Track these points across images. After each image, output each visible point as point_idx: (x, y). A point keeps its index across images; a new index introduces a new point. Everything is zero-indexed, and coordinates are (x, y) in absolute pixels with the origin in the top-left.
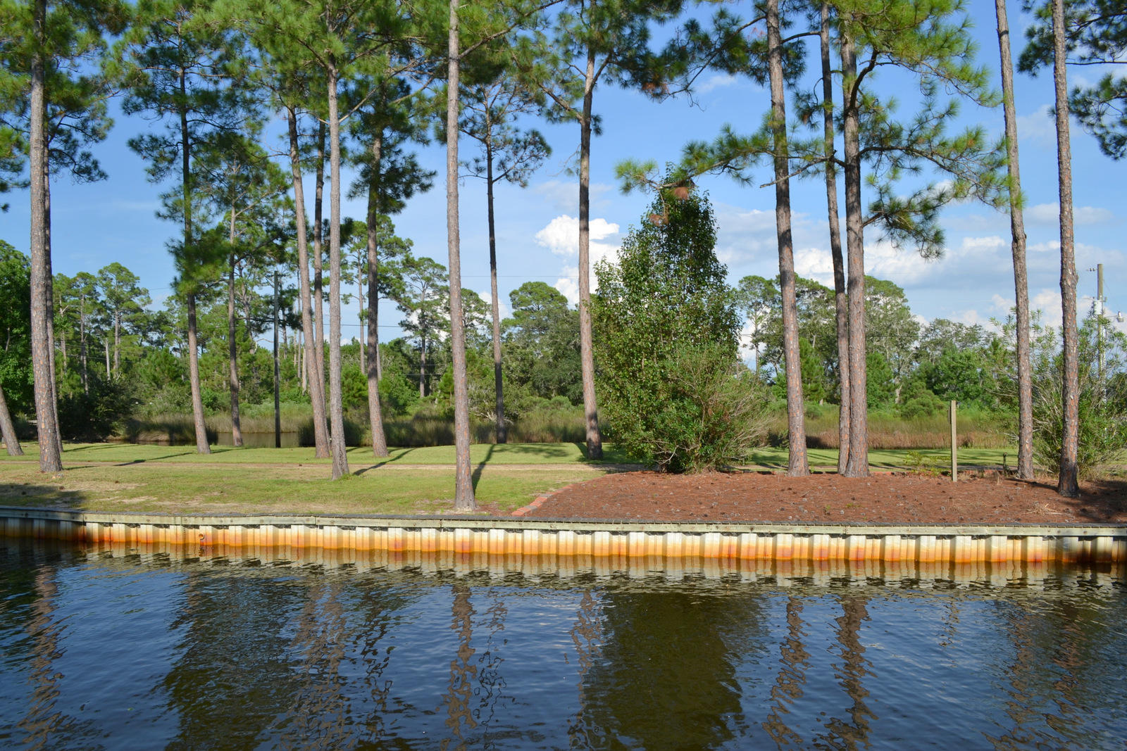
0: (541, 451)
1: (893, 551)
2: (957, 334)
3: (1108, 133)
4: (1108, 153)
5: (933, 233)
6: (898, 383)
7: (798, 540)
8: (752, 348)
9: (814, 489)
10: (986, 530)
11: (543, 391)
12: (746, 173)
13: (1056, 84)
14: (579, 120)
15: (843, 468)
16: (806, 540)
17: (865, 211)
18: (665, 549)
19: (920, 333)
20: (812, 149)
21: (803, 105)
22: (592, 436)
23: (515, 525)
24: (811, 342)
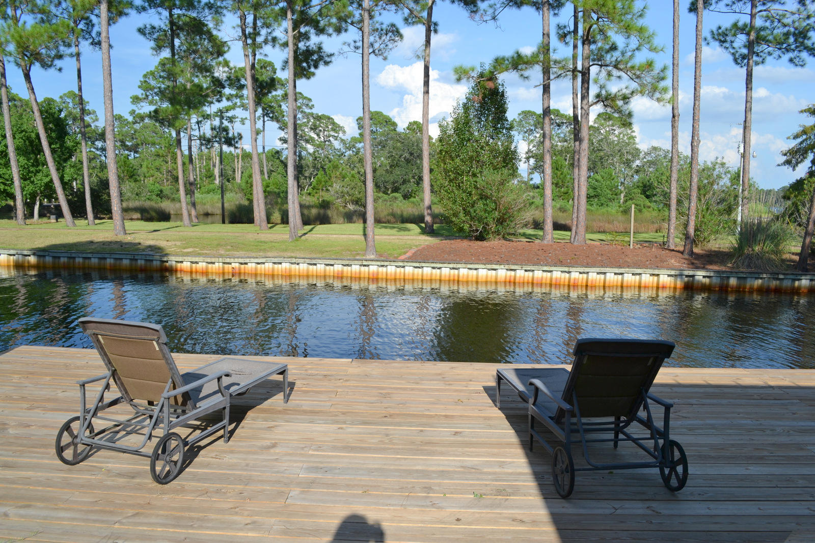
0: (394, 228)
1: (592, 281)
2: (665, 157)
3: (737, 52)
4: (737, 63)
5: (627, 112)
6: (623, 189)
7: (545, 274)
8: (525, 162)
9: (555, 250)
10: (639, 271)
11: (383, 189)
12: (526, 73)
13: (697, 35)
14: (424, 24)
15: (572, 239)
16: (549, 274)
17: (591, 98)
18: (477, 277)
19: (641, 155)
20: (564, 63)
21: (561, 32)
22: (428, 219)
23: (401, 264)
24: (566, 160)
